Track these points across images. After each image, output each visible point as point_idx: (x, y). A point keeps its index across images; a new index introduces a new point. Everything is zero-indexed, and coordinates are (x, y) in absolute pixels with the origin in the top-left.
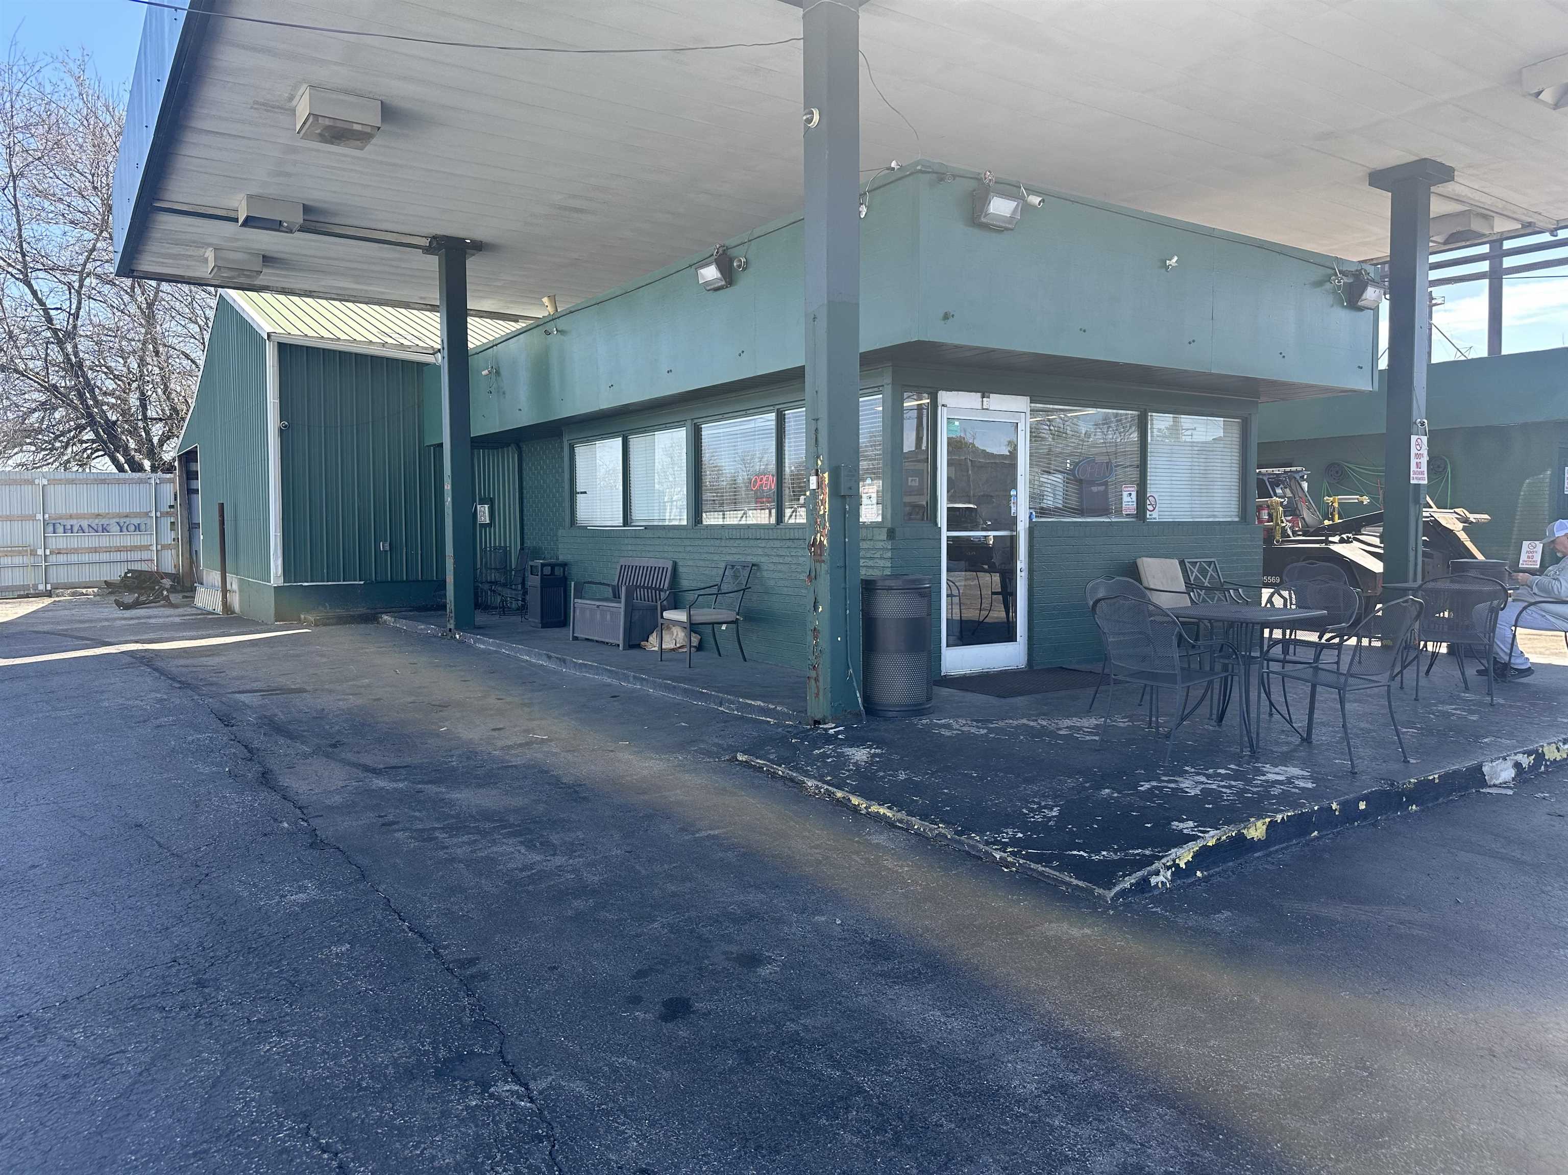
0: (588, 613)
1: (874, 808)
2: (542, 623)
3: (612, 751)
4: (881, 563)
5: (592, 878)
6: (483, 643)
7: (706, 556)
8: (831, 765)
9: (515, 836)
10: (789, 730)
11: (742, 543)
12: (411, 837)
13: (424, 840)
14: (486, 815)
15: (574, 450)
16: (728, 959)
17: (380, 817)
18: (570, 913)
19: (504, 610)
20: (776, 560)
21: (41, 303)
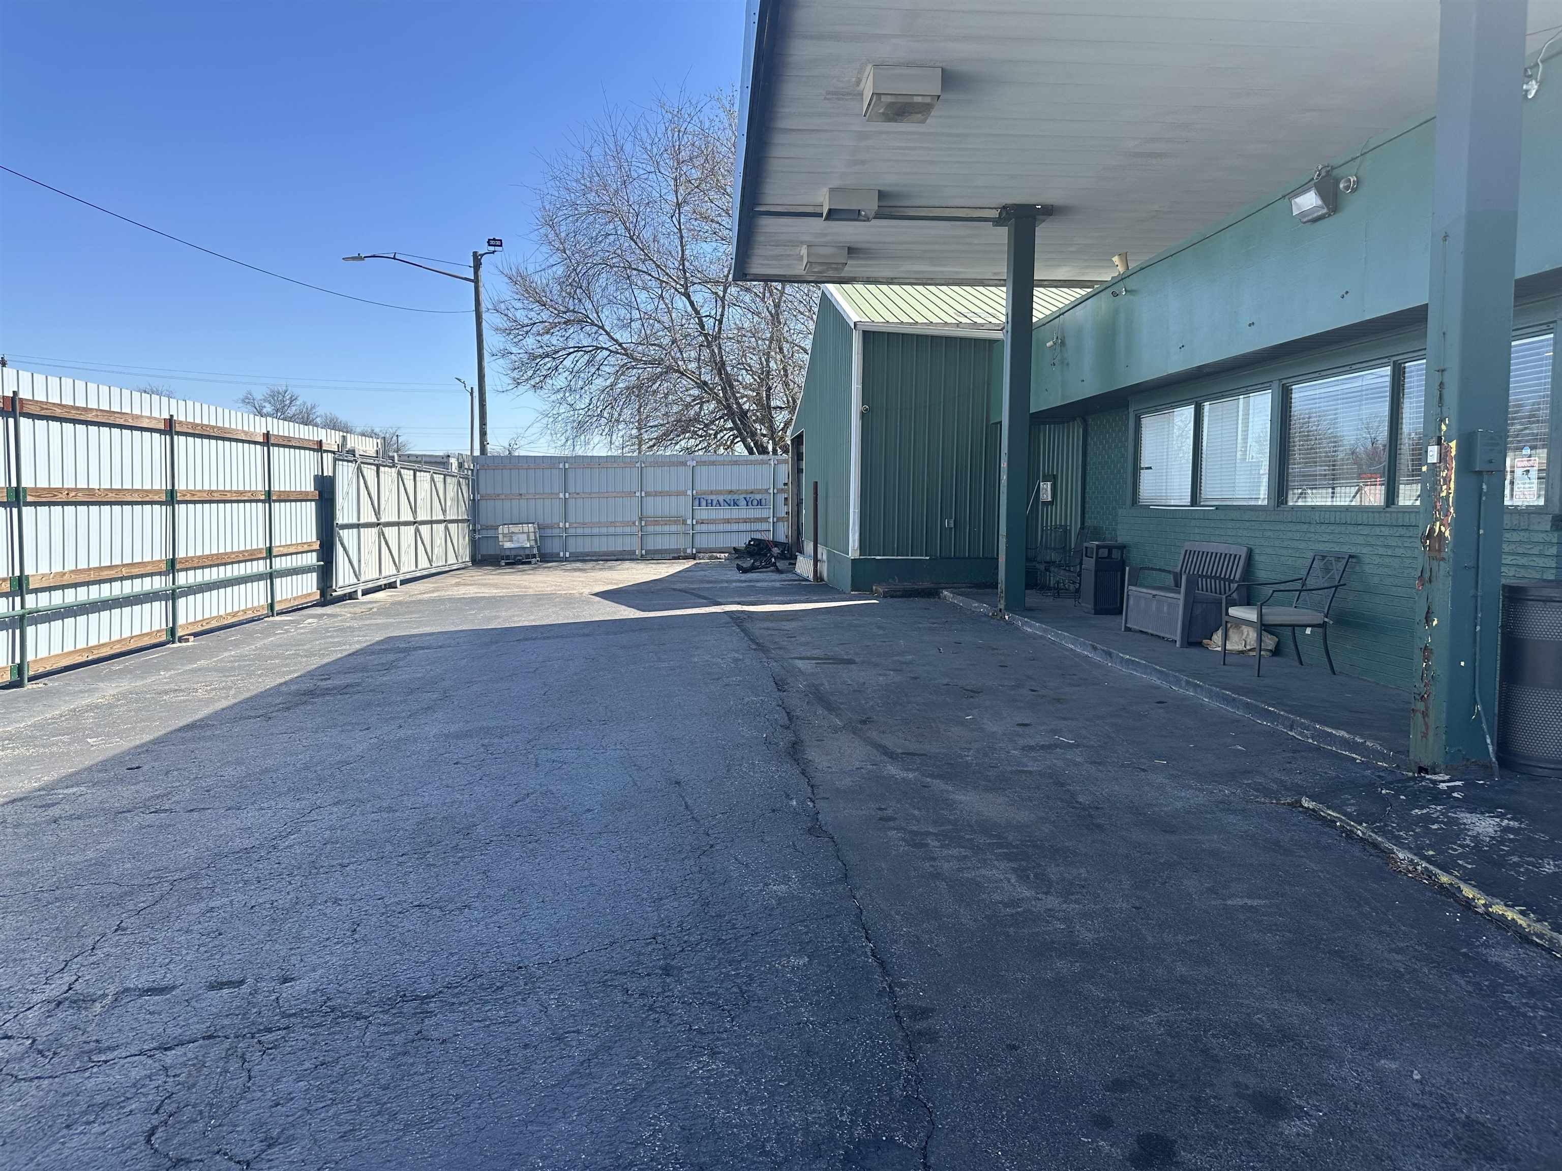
0: (1143, 604)
1: (1498, 909)
2: (1095, 610)
3: (1144, 770)
4: (1541, 562)
5: (1086, 935)
6: (1030, 627)
7: (1289, 543)
8: (1436, 835)
9: (1010, 860)
10: (1382, 774)
11: (1337, 529)
12: (903, 839)
13: (915, 845)
14: (985, 827)
15: (1140, 421)
16: (1239, 1095)
17: (880, 809)
18: (1049, 975)
19: (1058, 591)
20: (1381, 551)
21: (697, 312)
